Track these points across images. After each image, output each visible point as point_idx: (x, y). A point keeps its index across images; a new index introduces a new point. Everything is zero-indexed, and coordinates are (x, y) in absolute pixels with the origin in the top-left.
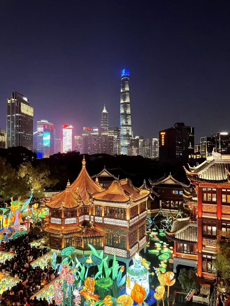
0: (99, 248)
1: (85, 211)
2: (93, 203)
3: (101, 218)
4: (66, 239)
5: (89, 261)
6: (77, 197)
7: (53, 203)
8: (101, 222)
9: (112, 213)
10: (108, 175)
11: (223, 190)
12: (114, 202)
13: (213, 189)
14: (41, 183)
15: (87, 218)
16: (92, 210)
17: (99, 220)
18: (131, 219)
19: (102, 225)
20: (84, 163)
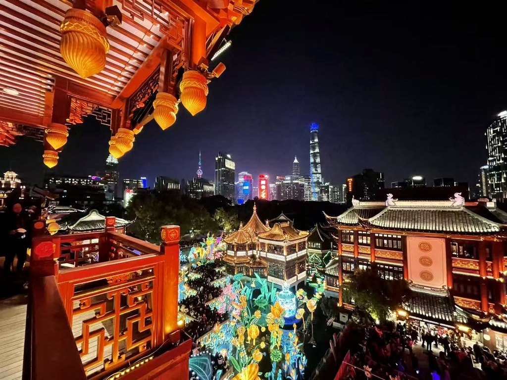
0: (263, 277)
1: (253, 247)
2: (258, 241)
3: (265, 253)
4: (238, 267)
5: (253, 285)
6: (247, 235)
7: (229, 239)
8: (265, 256)
9: (277, 249)
10: (284, 218)
11: (359, 232)
12: (274, 240)
13: (351, 231)
14: (231, 224)
15: (255, 252)
16: (258, 246)
17: (263, 254)
18: (288, 255)
19: (266, 259)
20: (255, 208)
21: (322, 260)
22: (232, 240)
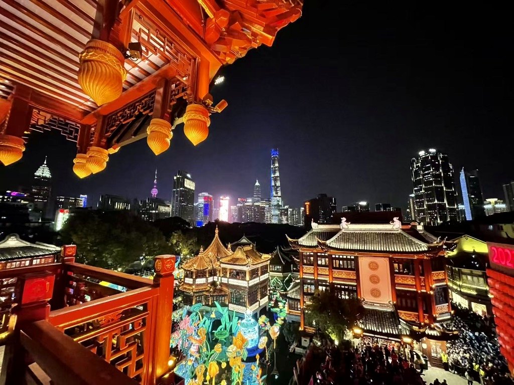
0: (223, 305)
1: (213, 273)
2: (220, 266)
3: (227, 279)
4: (196, 296)
5: (213, 316)
6: (208, 260)
7: (187, 265)
8: (227, 282)
9: (238, 274)
10: (247, 241)
11: (319, 254)
13: (311, 253)
14: (189, 248)
15: (216, 278)
16: (220, 272)
17: (225, 280)
18: (251, 279)
19: (227, 285)
20: (217, 231)
21: (283, 283)
22: (192, 266)
